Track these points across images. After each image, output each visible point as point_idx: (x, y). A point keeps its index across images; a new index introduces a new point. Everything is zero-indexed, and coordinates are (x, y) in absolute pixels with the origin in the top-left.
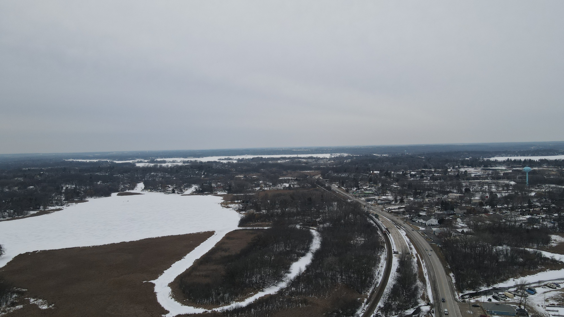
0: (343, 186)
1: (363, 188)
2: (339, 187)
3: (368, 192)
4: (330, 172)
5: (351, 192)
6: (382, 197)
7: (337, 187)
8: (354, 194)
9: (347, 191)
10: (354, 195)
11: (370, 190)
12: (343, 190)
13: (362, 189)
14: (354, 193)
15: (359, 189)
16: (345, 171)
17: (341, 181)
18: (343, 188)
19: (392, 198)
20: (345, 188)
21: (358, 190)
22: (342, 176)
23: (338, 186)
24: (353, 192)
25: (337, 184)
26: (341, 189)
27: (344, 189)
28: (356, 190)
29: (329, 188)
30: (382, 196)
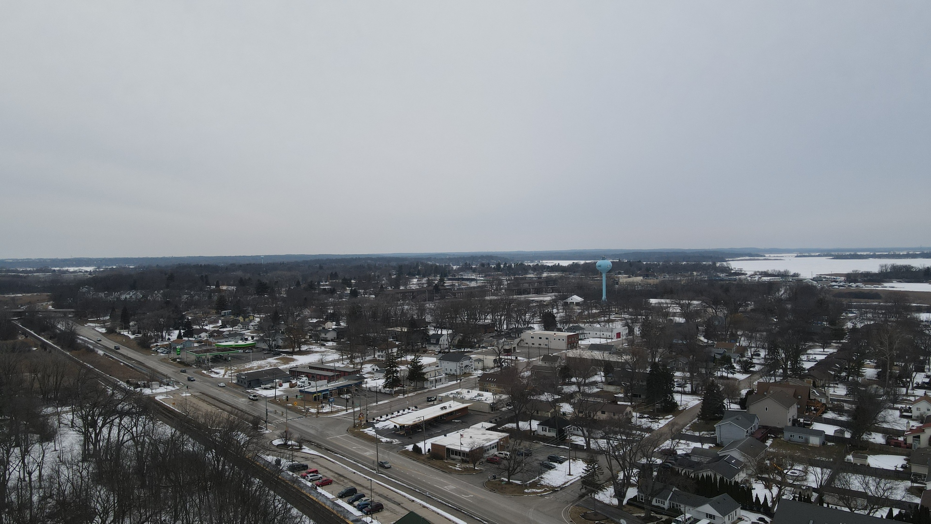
0: (127, 327)
1: (206, 331)
2: (111, 332)
3: (232, 343)
4: (85, 290)
5: (163, 346)
6: (293, 360)
7: (103, 330)
8: (173, 355)
9: (144, 345)
10: (175, 360)
11: (232, 335)
12: (127, 342)
13: (203, 335)
14: (175, 349)
15: (190, 333)
16: (133, 287)
17: (119, 312)
18: (126, 333)
19: (338, 361)
20: (133, 334)
21: (186, 339)
22: (123, 297)
23: (107, 329)
24: (170, 348)
25: (105, 322)
26: (119, 339)
27: (132, 337)
28: (179, 337)
29: (69, 340)
30: (293, 353)
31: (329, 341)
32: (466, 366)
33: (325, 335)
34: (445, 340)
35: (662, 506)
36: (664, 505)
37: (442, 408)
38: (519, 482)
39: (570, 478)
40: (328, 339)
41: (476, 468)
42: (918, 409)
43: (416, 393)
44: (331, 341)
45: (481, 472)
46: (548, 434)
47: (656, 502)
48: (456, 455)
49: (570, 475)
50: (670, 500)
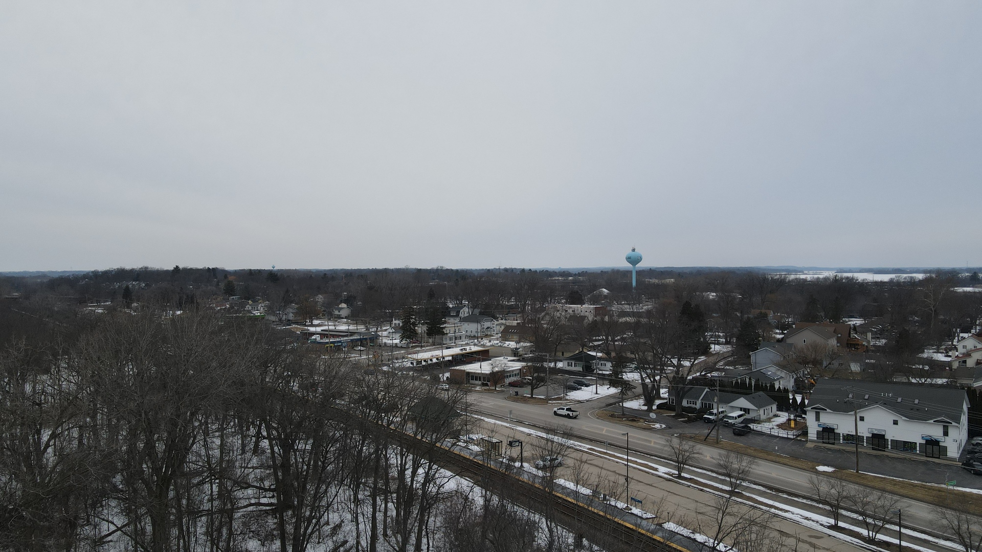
16: (136, 279)
31: (343, 318)
32: (488, 328)
33: (339, 312)
34: (466, 313)
35: (694, 406)
36: (696, 405)
37: (462, 350)
38: (543, 397)
39: (597, 395)
40: (342, 316)
41: (497, 389)
42: (964, 347)
43: (434, 347)
44: (345, 318)
45: (502, 391)
46: (573, 368)
47: (688, 404)
48: (476, 380)
49: (597, 393)
50: (702, 399)
